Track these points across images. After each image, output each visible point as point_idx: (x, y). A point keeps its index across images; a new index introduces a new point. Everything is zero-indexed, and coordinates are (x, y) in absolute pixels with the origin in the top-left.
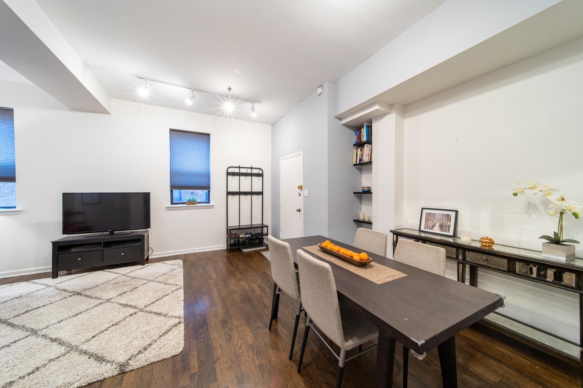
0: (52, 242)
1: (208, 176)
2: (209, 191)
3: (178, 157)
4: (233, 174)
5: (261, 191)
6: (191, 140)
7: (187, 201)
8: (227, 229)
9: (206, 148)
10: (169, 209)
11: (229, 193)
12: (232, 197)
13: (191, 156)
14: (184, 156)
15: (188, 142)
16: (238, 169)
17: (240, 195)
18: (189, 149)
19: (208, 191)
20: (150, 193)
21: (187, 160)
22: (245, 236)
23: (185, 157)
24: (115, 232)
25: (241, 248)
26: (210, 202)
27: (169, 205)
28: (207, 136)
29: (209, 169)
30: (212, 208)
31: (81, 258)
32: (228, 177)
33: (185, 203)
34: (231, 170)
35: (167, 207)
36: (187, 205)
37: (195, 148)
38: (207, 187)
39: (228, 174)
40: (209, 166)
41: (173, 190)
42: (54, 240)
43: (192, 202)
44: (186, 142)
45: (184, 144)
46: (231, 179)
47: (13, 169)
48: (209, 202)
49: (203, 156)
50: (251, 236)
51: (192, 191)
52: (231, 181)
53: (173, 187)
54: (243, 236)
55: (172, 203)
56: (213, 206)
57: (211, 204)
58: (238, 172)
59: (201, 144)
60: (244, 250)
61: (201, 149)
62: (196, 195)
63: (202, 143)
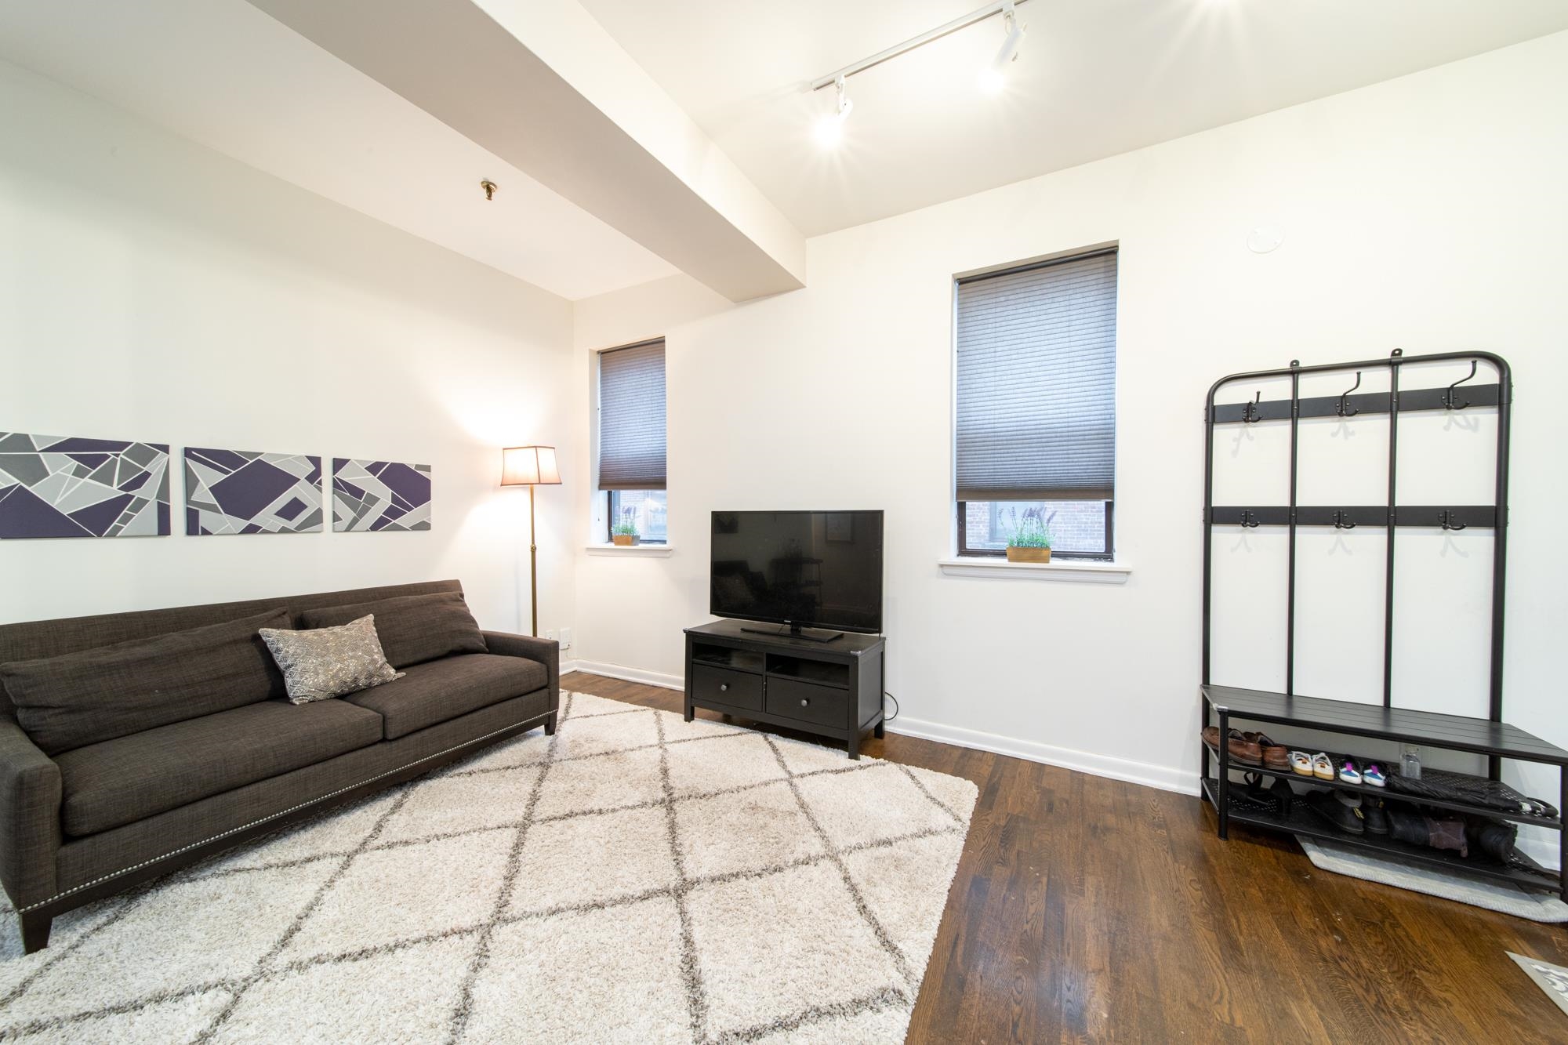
0: (685, 631)
1: (1106, 437)
2: (1109, 507)
3: (983, 375)
4: (1250, 413)
5: (1489, 500)
6: (1032, 299)
7: (1011, 545)
8: (1206, 705)
9: (1097, 314)
10: (947, 570)
11: (1215, 516)
12: (1239, 536)
13: (1030, 365)
14: (1003, 368)
15: (1021, 311)
16: (1287, 382)
17: (1299, 529)
18: (1025, 335)
19: (1107, 503)
20: (881, 513)
21: (1014, 381)
22: (1337, 773)
23: (1009, 372)
24: (803, 629)
25: (1298, 833)
26: (1115, 555)
27: (951, 555)
28: (1103, 258)
29: (1110, 407)
30: (1121, 584)
31: (728, 686)
32: (1215, 432)
33: (1001, 554)
34: (1228, 396)
35: (942, 566)
36: (1010, 560)
37: (1047, 327)
38: (1102, 490)
39: (1215, 415)
40: (1110, 394)
41: (967, 503)
42: (690, 627)
43: (1030, 552)
44: (1014, 312)
45: (1004, 323)
46: (1237, 440)
47: (660, 464)
48: (1108, 554)
49: (1081, 353)
50: (1388, 786)
51: (1034, 505)
52: (1235, 453)
53: (967, 491)
54: (1318, 769)
55: (963, 551)
56: (1128, 573)
57: (1120, 562)
58: (1287, 396)
59: (1073, 302)
60: (1318, 857)
61: (1073, 323)
62: (1049, 520)
63: (1079, 296)
